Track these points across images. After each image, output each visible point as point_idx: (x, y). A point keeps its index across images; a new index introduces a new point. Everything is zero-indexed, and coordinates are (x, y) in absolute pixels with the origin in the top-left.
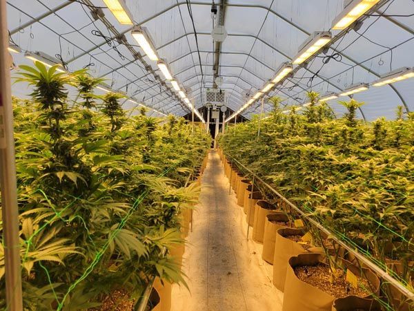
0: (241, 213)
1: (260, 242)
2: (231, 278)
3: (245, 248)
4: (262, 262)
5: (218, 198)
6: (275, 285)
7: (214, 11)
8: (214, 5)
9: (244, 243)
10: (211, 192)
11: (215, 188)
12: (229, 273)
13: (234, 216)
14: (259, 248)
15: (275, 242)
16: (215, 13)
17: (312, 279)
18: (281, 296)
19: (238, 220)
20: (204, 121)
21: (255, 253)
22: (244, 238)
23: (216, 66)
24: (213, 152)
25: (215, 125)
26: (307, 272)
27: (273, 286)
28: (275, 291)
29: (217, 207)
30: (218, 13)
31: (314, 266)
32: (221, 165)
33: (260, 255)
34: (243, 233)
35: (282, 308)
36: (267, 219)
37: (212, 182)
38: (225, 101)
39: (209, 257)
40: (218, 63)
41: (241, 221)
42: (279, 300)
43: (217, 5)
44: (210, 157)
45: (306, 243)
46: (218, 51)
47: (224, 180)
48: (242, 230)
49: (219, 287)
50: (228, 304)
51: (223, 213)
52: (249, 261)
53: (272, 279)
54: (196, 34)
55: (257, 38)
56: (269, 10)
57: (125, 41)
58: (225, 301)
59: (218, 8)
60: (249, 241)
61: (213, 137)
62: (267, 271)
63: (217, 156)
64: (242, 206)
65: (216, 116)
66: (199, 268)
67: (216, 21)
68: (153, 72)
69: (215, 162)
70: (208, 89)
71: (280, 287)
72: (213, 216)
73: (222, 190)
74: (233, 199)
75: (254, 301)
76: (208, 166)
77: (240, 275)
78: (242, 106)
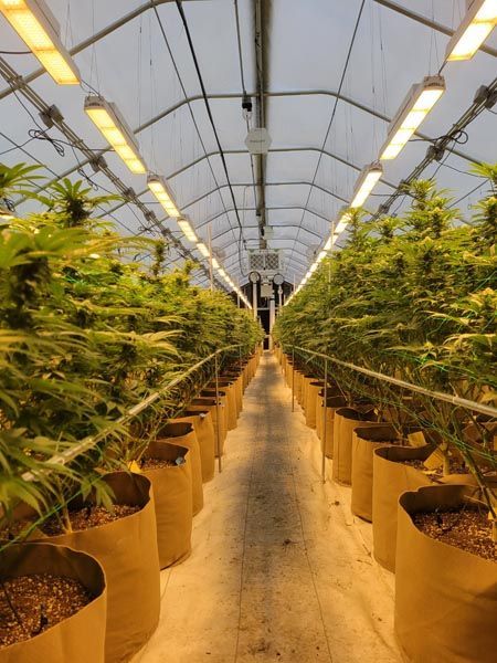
0: (313, 439)
1: (347, 483)
2: (291, 551)
3: (320, 495)
4: (351, 519)
5: (272, 417)
6: (379, 560)
7: (247, 106)
8: (246, 97)
9: (318, 487)
10: (261, 410)
11: (267, 404)
12: (287, 542)
13: (300, 444)
14: (346, 495)
15: (371, 476)
16: (249, 110)
17: (453, 536)
18: (390, 580)
19: (306, 450)
20: (248, 304)
21: (337, 503)
22: (315, 478)
23: (261, 210)
24: (268, 355)
25: (268, 311)
26: (440, 521)
27: (375, 564)
28: (380, 572)
29: (270, 430)
30: (253, 108)
31: (455, 511)
32: (280, 371)
33: (347, 507)
34: (315, 471)
35: (394, 604)
36: (355, 434)
37: (263, 396)
38: (280, 267)
39: (250, 514)
40: (264, 203)
41: (312, 450)
42: (388, 589)
43: (250, 96)
44: (262, 361)
45: (434, 472)
46: (261, 183)
47: (284, 392)
48: (312, 466)
49: (265, 569)
50: (282, 601)
51: (280, 440)
52: (327, 518)
53: (371, 548)
54: (222, 153)
55: (323, 151)
56: (338, 96)
57: (105, 166)
58: (275, 597)
59: (253, 100)
60: (328, 483)
61: (267, 331)
62: (363, 535)
63: (274, 360)
64: (314, 428)
65: (267, 292)
66: (227, 535)
67: (253, 123)
68: (158, 224)
69: (270, 368)
70: (252, 251)
71: (388, 564)
72: (262, 445)
73: (280, 406)
74: (299, 418)
75: (336, 594)
76: (258, 373)
77: (308, 545)
78: (308, 269)
